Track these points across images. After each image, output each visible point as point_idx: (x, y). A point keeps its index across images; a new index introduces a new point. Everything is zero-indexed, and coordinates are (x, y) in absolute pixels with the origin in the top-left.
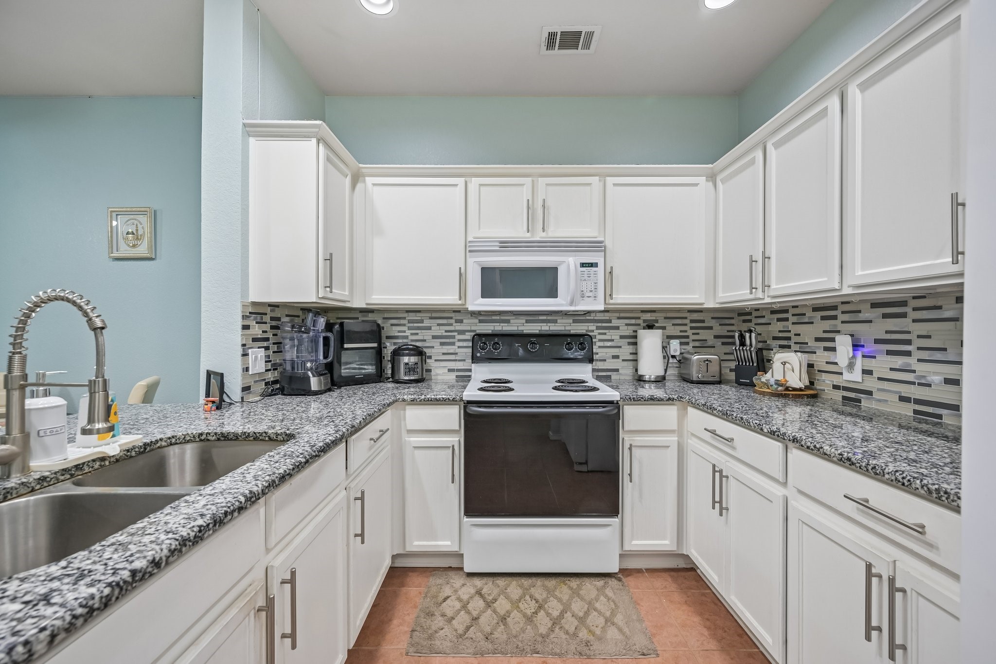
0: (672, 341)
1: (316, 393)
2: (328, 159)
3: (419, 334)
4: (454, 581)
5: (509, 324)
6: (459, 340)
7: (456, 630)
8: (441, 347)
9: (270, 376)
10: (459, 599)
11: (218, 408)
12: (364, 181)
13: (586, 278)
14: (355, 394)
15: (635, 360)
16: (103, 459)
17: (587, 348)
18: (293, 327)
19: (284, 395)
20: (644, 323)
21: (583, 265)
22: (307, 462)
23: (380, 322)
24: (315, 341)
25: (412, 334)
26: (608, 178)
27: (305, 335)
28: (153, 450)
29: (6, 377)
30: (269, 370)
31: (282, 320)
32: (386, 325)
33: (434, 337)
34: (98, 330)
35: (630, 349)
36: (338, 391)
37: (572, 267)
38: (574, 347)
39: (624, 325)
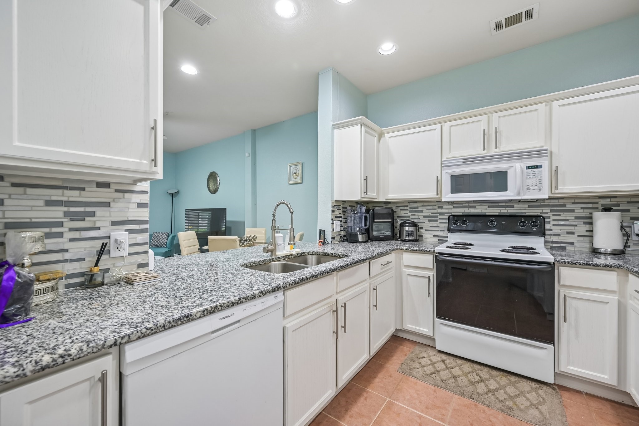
0: (636, 222)
1: (361, 242)
2: (366, 132)
3: (416, 215)
4: (430, 352)
5: (475, 209)
6: (440, 219)
7: (425, 372)
8: (429, 222)
9: (343, 233)
10: (430, 360)
11: (323, 244)
12: (385, 136)
13: (531, 176)
14: (378, 244)
15: (591, 236)
16: (291, 255)
17: (539, 225)
18: (351, 211)
19: (348, 242)
20: (602, 207)
21: (528, 168)
22: (351, 264)
23: (394, 209)
24: (361, 218)
25: (412, 215)
26: (553, 102)
27: (356, 215)
28: (303, 255)
29: (272, 226)
30: (342, 231)
31: (347, 208)
32: (398, 210)
33: (425, 217)
34: (292, 213)
35: (587, 227)
36: (371, 242)
37: (518, 169)
38: (527, 225)
39: (580, 208)
